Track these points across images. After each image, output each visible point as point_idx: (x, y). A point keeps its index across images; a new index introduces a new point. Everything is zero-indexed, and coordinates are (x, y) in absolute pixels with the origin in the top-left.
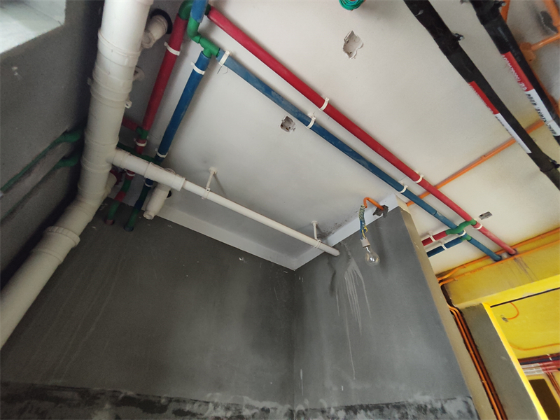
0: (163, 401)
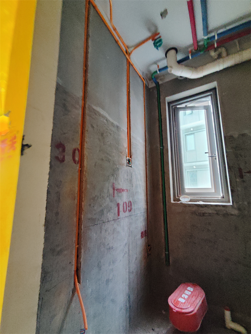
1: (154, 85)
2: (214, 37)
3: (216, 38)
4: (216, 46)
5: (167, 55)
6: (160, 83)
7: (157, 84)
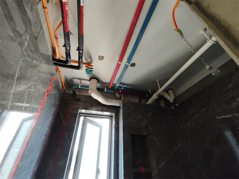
1: (71, 92)
2: (121, 87)
3: (122, 89)
4: (120, 92)
5: (91, 80)
6: (77, 93)
7: (74, 93)
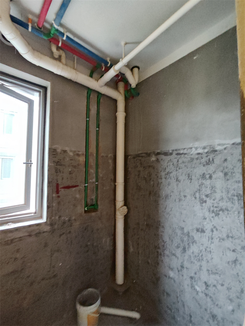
0: (170, 151)
